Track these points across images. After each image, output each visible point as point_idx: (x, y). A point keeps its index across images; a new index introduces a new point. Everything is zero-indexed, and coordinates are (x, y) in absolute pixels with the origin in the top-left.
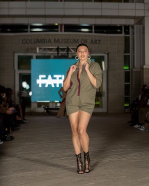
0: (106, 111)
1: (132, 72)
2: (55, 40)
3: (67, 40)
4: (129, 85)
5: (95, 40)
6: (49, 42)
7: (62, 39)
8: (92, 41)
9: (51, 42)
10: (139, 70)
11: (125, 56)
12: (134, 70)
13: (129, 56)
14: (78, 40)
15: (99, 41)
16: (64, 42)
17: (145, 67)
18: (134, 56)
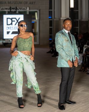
0: (38, 43)
1: (54, 21)
2: (8, 2)
3: (16, 2)
4: (52, 28)
5: (32, 2)
6: (5, 3)
7: (13, 2)
8: (30, 2)
9: (6, 3)
10: (58, 20)
11: (49, 11)
12: (55, 20)
13: (52, 11)
14: (22, 2)
15: (34, 2)
16: (13, 3)
17: (61, 18)
18: (55, 11)
